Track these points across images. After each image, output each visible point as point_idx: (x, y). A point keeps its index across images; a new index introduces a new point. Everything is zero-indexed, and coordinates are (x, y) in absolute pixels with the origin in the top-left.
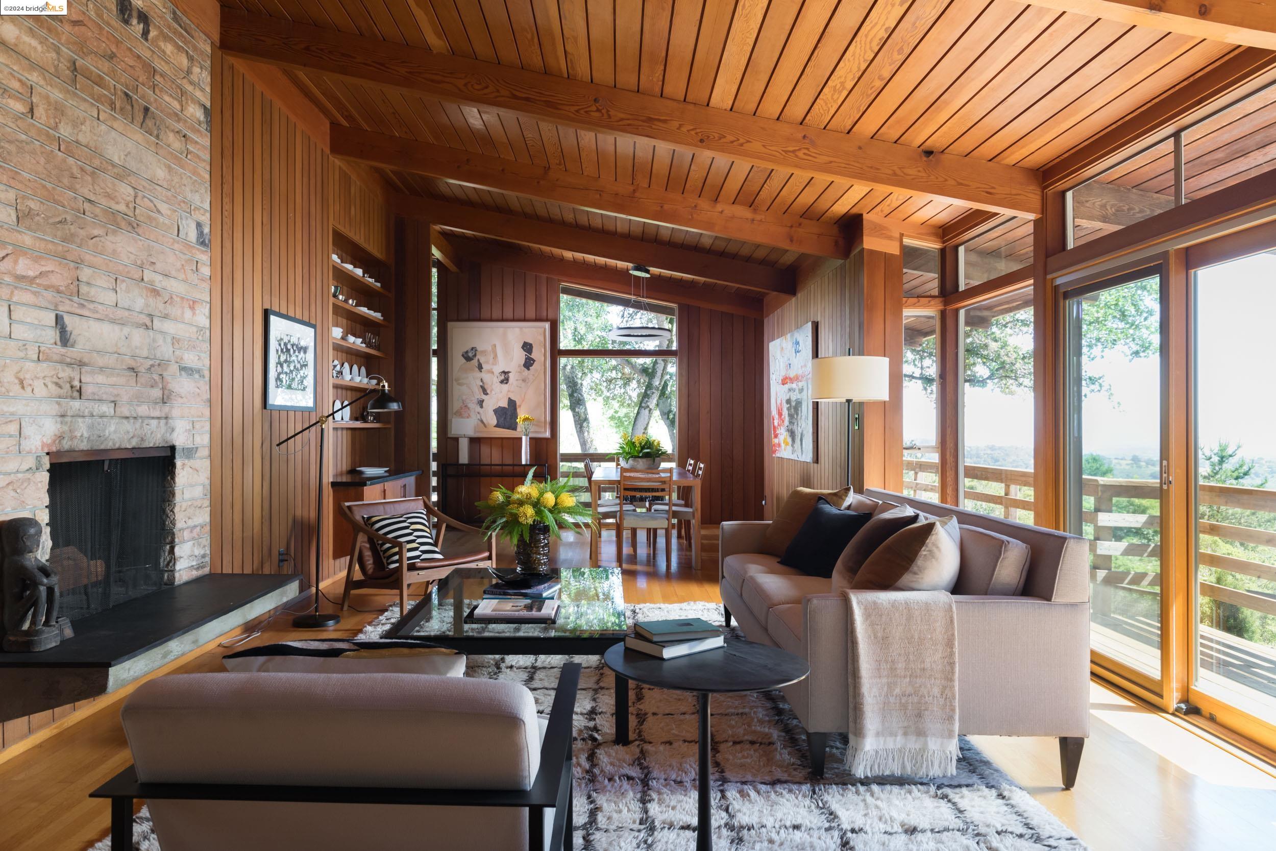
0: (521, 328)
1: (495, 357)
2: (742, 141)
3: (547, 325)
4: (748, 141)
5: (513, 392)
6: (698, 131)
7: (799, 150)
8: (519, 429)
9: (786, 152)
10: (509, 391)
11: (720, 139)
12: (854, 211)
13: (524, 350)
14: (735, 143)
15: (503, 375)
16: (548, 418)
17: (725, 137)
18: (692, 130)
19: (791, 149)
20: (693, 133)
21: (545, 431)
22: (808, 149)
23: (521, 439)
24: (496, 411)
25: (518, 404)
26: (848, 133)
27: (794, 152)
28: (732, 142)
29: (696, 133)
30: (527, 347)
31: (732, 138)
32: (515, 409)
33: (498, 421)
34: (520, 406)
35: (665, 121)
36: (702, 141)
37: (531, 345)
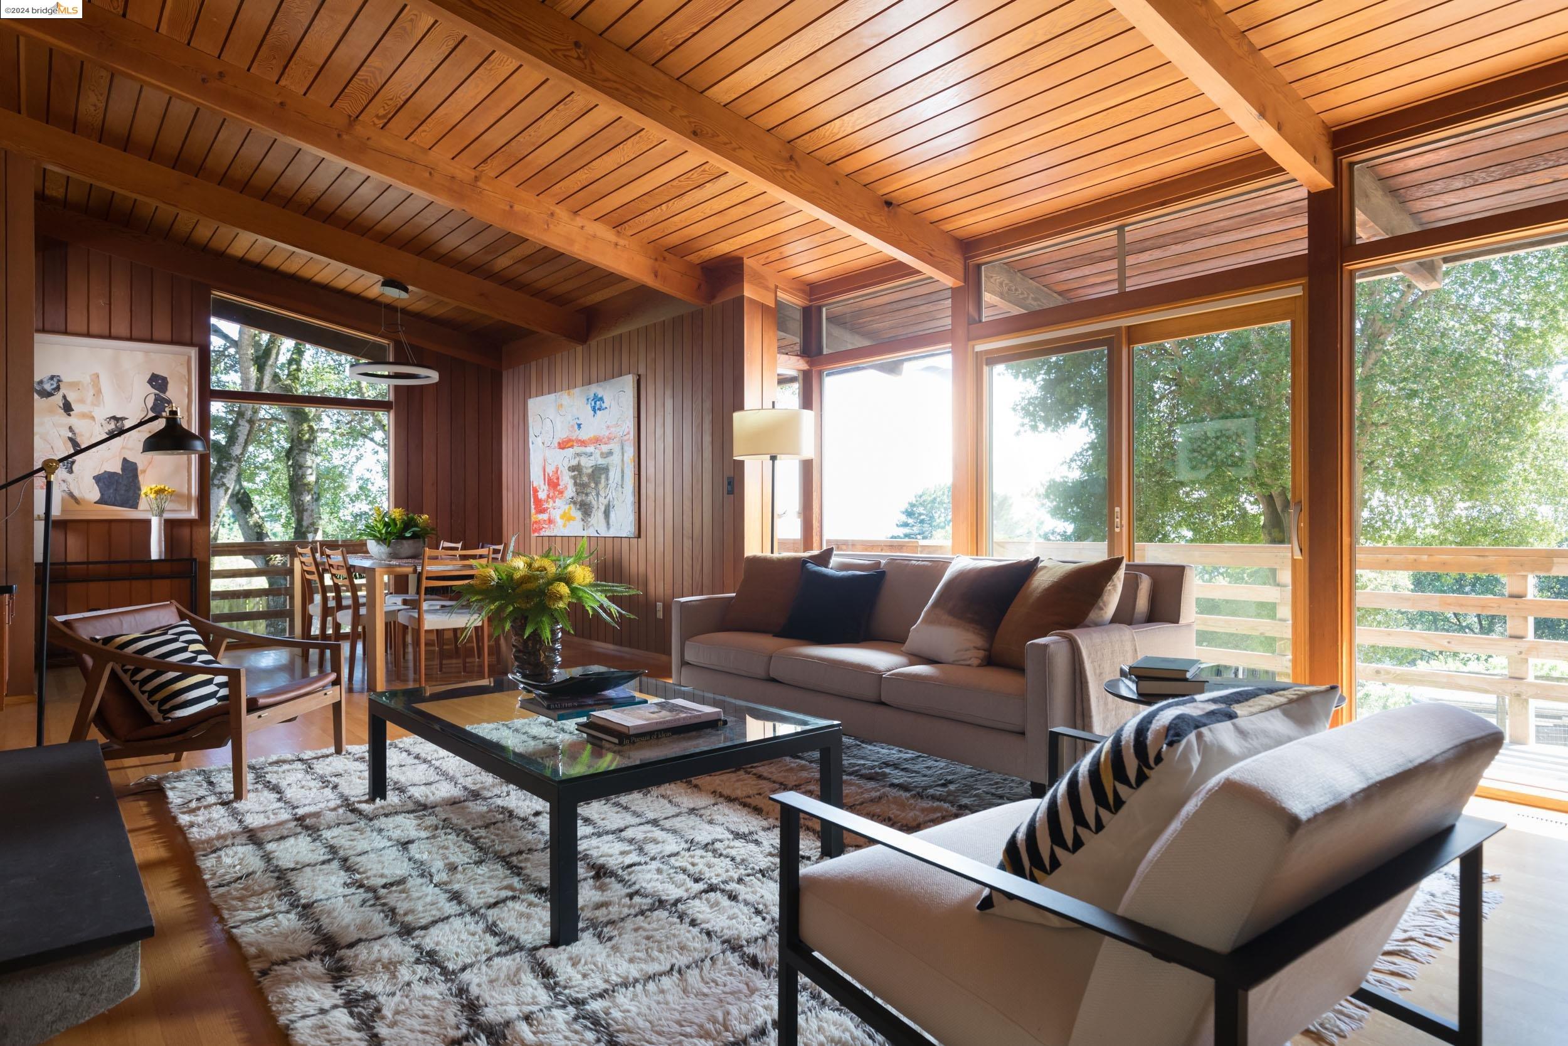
0: (146, 352)
1: (98, 393)
2: (734, 145)
3: (193, 352)
4: (740, 148)
5: (130, 449)
6: (692, 120)
7: (787, 170)
8: (143, 504)
9: (775, 169)
10: (123, 448)
11: (713, 136)
12: (738, 253)
13: (153, 386)
14: (728, 146)
15: (113, 422)
16: (194, 491)
17: (718, 136)
18: (685, 117)
19: (780, 168)
20: (686, 120)
21: (189, 509)
22: (794, 172)
23: (148, 522)
24: (98, 479)
25: (140, 467)
26: (828, 164)
27: (782, 171)
28: (725, 144)
29: (690, 122)
30: (158, 382)
31: (726, 140)
32: (136, 476)
33: (102, 494)
34: (144, 471)
35: (656, 97)
36: (695, 133)
37: (164, 380)
